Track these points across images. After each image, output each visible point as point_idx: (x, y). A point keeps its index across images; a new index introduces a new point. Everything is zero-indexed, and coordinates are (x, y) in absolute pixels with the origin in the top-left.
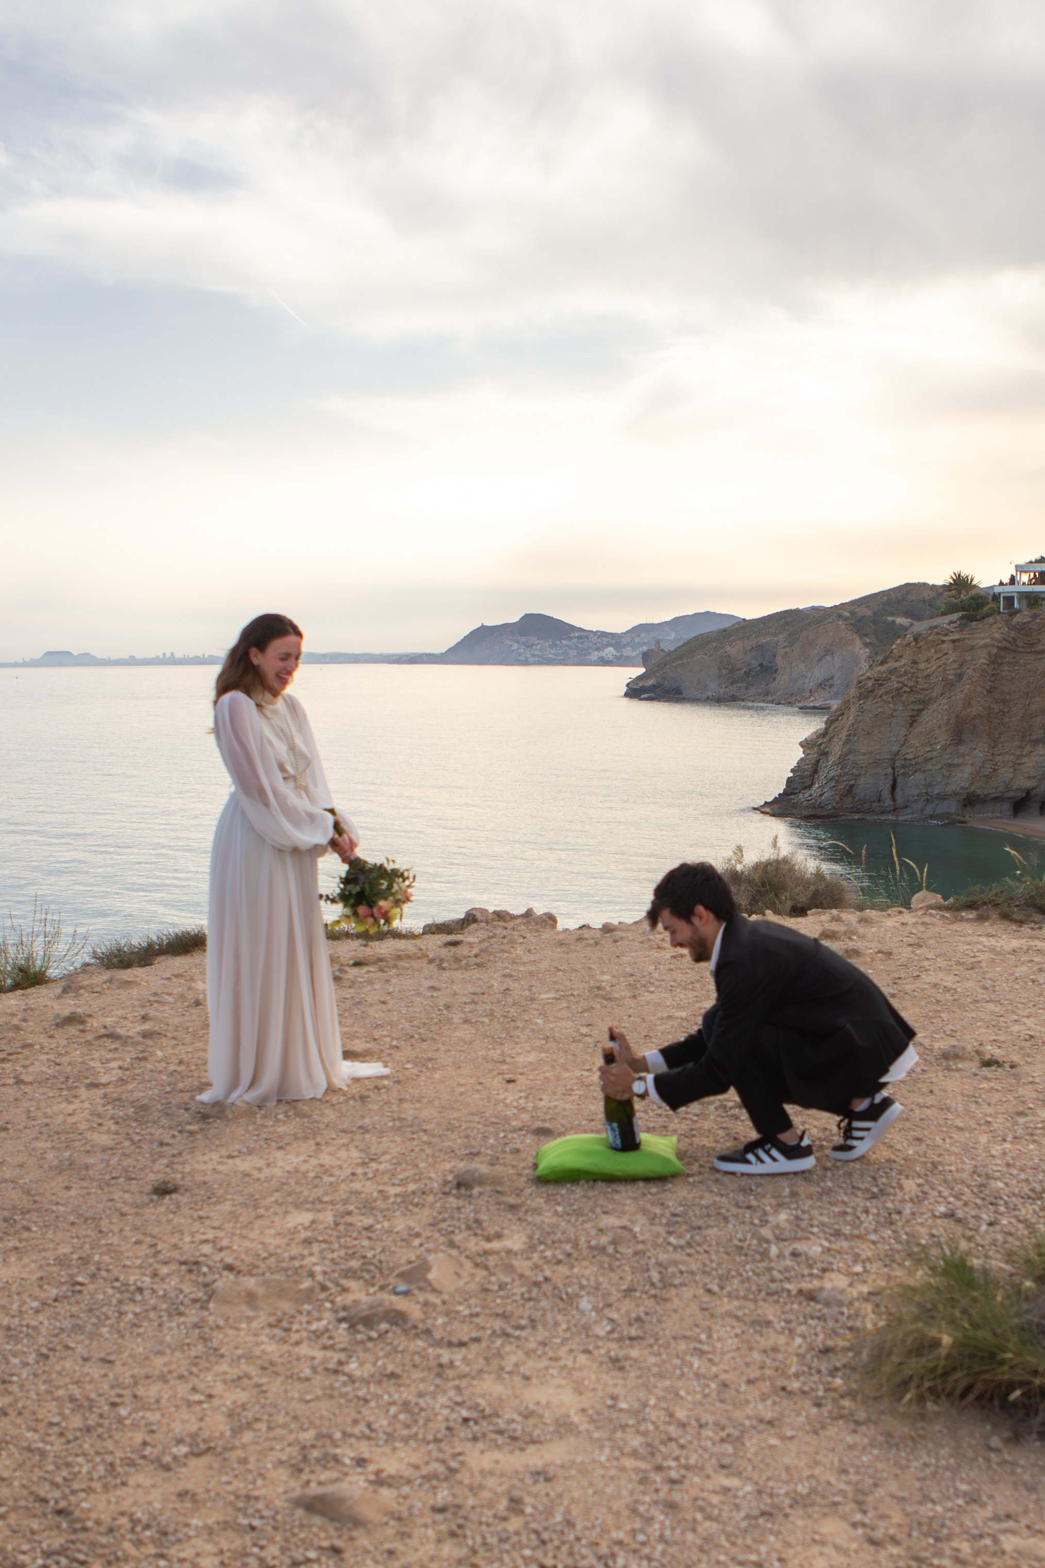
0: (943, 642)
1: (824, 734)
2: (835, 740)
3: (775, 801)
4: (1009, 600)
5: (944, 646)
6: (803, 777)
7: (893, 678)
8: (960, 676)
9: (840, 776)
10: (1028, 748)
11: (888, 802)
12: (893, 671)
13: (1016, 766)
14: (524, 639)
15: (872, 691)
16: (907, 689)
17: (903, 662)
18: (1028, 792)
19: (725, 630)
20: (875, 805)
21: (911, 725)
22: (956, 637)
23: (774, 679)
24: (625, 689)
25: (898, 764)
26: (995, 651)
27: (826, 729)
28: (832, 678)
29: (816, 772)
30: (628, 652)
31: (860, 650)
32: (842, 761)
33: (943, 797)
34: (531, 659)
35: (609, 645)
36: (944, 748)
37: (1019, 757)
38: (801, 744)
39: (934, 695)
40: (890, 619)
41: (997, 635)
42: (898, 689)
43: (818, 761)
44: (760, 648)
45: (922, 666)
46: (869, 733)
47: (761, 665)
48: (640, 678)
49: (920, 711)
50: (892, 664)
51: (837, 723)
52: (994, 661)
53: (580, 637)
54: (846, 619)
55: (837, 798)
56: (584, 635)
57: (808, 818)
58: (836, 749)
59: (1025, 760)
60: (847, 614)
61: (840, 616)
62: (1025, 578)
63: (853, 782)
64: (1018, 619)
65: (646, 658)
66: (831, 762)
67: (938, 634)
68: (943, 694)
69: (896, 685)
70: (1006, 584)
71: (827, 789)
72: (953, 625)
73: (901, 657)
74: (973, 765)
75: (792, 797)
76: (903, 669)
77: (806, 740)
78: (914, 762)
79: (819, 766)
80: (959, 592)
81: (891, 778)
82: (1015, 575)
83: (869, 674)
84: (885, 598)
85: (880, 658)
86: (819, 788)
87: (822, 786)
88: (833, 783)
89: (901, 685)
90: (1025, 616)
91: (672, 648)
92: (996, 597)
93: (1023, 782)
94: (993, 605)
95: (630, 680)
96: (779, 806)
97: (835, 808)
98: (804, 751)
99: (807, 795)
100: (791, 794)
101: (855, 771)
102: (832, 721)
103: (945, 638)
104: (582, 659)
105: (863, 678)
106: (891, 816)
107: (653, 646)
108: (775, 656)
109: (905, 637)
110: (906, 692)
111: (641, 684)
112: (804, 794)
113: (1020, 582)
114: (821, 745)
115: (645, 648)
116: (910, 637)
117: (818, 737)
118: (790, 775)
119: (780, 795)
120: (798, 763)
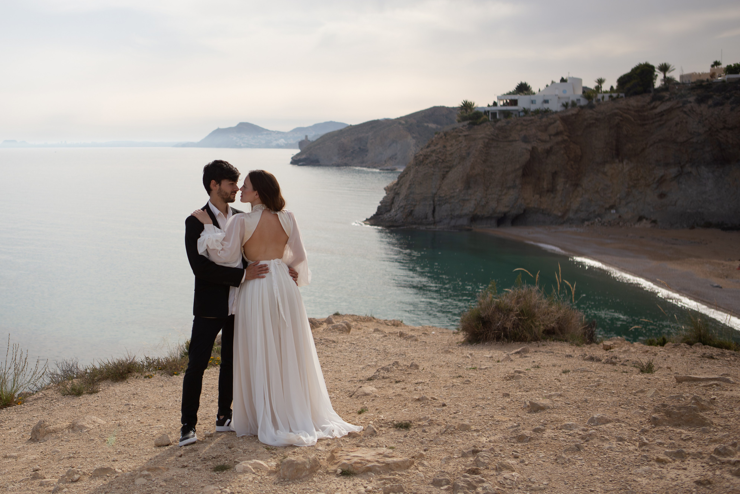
0: (460, 136)
1: (397, 184)
2: (403, 186)
3: (372, 218)
4: (494, 114)
5: (460, 138)
6: (386, 206)
7: (434, 155)
8: (468, 154)
9: (406, 205)
10: (505, 191)
11: (431, 219)
12: (433, 152)
13: (499, 201)
14: (239, 135)
15: (422, 162)
16: (441, 160)
17: (438, 146)
18: (505, 214)
19: (341, 130)
20: (424, 220)
21: (443, 179)
22: (466, 133)
23: (366, 155)
24: (290, 160)
25: (436, 199)
26: (487, 140)
27: (398, 182)
28: (396, 154)
29: (392, 203)
30: (290, 142)
31: (411, 140)
32: (407, 197)
33: (460, 217)
34: (242, 145)
35: (281, 137)
36: (460, 191)
37: (500, 196)
39: (455, 163)
40: (426, 124)
41: (488, 133)
42: (436, 161)
43: (394, 198)
44: (359, 140)
45: (448, 148)
46: (421, 184)
47: (360, 148)
48: (298, 155)
49: (447, 172)
50: (433, 148)
51: (404, 178)
52: (487, 146)
53: (267, 134)
54: (403, 125)
55: (404, 217)
56: (270, 133)
57: (388, 227)
58: (404, 191)
59: (503, 197)
60: (403, 122)
61: (400, 123)
62: (502, 103)
63: (413, 209)
64: (499, 124)
65: (300, 145)
66: (401, 198)
67: (457, 132)
68: (459, 163)
69: (435, 158)
70: (492, 106)
71: (398, 212)
72: (464, 127)
73: (437, 144)
74: (476, 200)
75: (381, 216)
76: (439, 150)
77: (387, 187)
78: (444, 198)
79: (395, 199)
80: (466, 110)
81: (432, 206)
82: (496, 101)
83: (421, 153)
84: (423, 114)
85: (427, 145)
86: (395, 211)
87: (396, 211)
88: (402, 209)
89: (437, 158)
90: (502, 122)
91: (314, 140)
92: (486, 113)
93: (502, 209)
94: (485, 117)
95: (293, 156)
96: (374, 220)
97: (403, 222)
98: (386, 193)
99: (388, 215)
100: (380, 214)
101: (414, 203)
102: (401, 177)
103: (460, 134)
104: (268, 146)
105: (417, 155)
106: (432, 227)
107: (304, 138)
108: (367, 143)
109: (439, 133)
110: (440, 162)
111: (298, 158)
112: (387, 214)
113: (499, 105)
114: (395, 189)
115: (300, 140)
116: (442, 134)
117: (394, 185)
118: (380, 205)
119: (374, 215)
120: (383, 199)
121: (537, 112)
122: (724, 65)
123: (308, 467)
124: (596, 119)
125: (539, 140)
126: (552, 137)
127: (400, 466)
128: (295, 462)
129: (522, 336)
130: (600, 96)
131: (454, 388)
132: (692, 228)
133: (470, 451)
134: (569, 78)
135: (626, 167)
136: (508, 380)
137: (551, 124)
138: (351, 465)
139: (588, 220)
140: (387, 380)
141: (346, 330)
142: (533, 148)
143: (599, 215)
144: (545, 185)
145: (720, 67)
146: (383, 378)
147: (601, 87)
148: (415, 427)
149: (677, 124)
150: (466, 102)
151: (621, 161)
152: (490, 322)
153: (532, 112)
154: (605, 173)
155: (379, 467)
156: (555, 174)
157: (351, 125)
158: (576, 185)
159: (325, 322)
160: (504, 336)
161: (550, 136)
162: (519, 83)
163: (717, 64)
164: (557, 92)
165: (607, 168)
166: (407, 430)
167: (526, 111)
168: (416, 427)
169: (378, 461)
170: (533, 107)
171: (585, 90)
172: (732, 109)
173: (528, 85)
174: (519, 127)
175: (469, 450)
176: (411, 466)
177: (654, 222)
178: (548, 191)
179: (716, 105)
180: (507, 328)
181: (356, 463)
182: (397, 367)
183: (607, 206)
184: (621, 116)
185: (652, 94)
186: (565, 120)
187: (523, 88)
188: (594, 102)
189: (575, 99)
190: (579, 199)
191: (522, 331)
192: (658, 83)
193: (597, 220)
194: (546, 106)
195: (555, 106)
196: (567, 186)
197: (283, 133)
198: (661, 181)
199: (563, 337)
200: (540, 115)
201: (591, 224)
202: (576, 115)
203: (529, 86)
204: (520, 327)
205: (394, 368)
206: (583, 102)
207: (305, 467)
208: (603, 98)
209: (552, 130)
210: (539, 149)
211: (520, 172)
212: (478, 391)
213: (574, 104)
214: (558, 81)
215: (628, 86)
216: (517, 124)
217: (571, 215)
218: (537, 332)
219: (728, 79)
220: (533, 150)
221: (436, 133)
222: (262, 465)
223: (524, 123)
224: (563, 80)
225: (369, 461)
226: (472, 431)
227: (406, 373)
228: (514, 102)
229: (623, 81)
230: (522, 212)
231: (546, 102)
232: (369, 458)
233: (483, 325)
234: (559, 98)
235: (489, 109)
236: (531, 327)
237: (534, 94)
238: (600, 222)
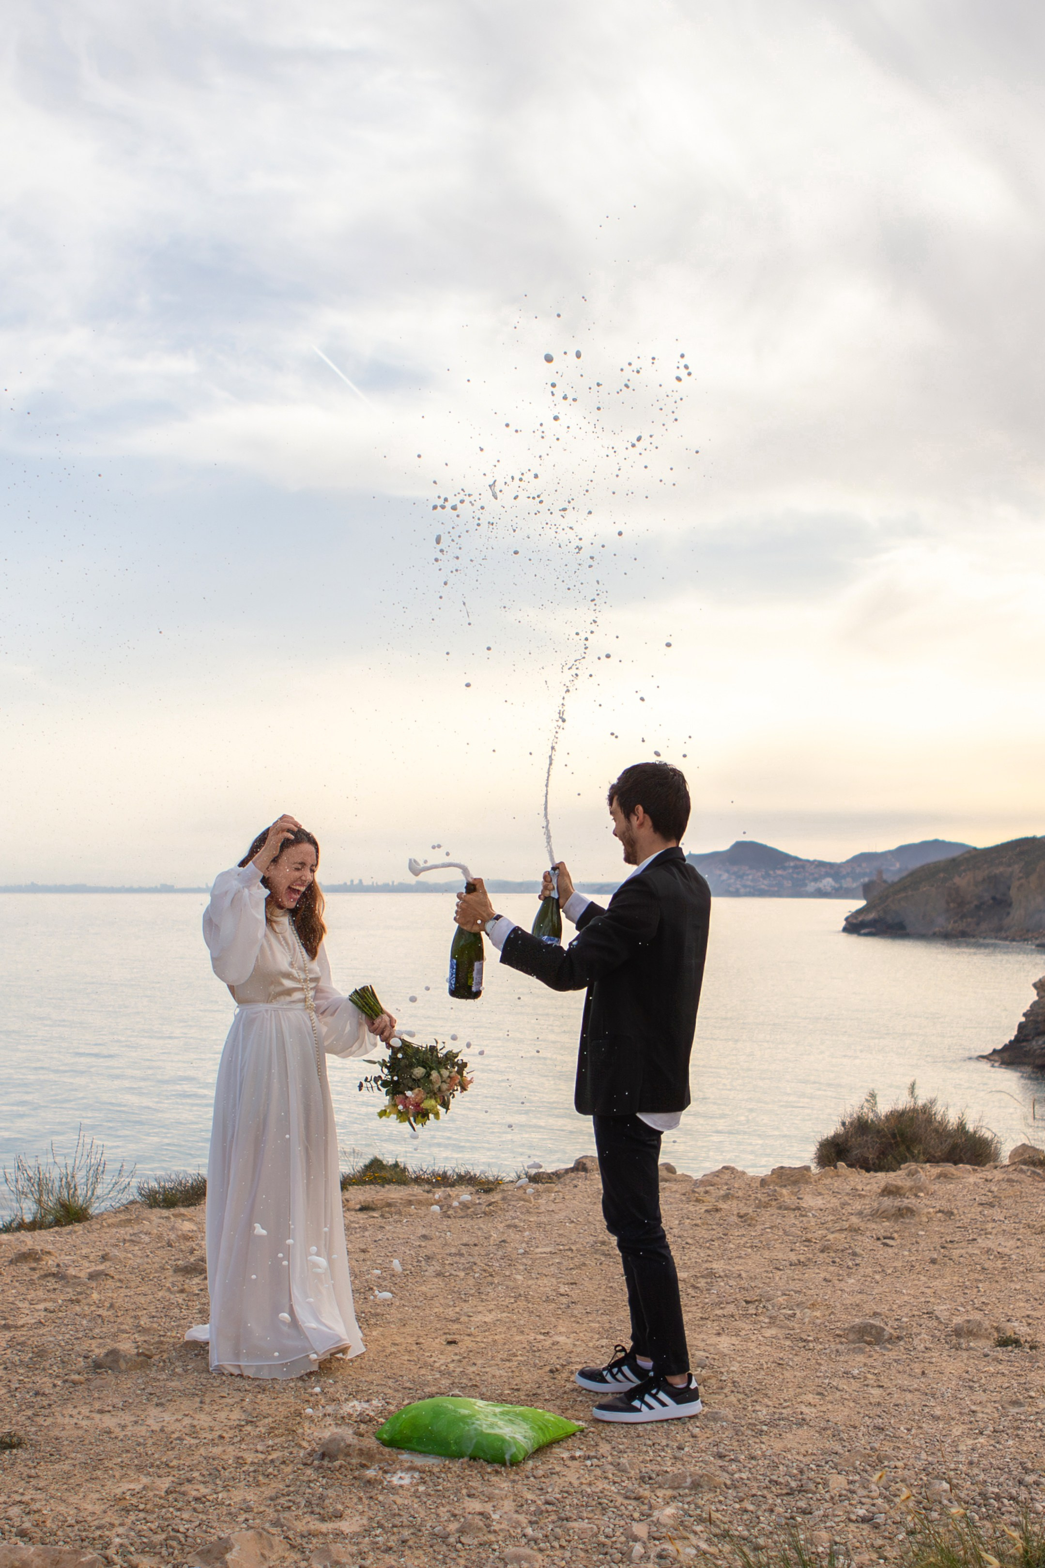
3: (1006, 1048)
6: (1036, 1022)
14: (735, 869)
19: (953, 860)
23: (1008, 914)
24: (843, 923)
30: (848, 883)
34: (742, 891)
35: (827, 875)
38: (1035, 985)
44: (993, 880)
47: (994, 898)
48: (859, 912)
53: (795, 867)
56: (800, 865)
65: (867, 890)
75: (1024, 1044)
77: (1040, 981)
91: (896, 879)
95: (849, 914)
96: (1008, 1056)
98: (1038, 994)
99: (1040, 1042)
100: (1023, 1041)
104: (798, 892)
107: (875, 877)
108: (1009, 888)
111: (861, 918)
112: (1037, 1041)
115: (866, 879)
118: (1023, 1019)
119: (1011, 1042)
120: (1031, 1007)
157: (977, 849)
197: (831, 865)
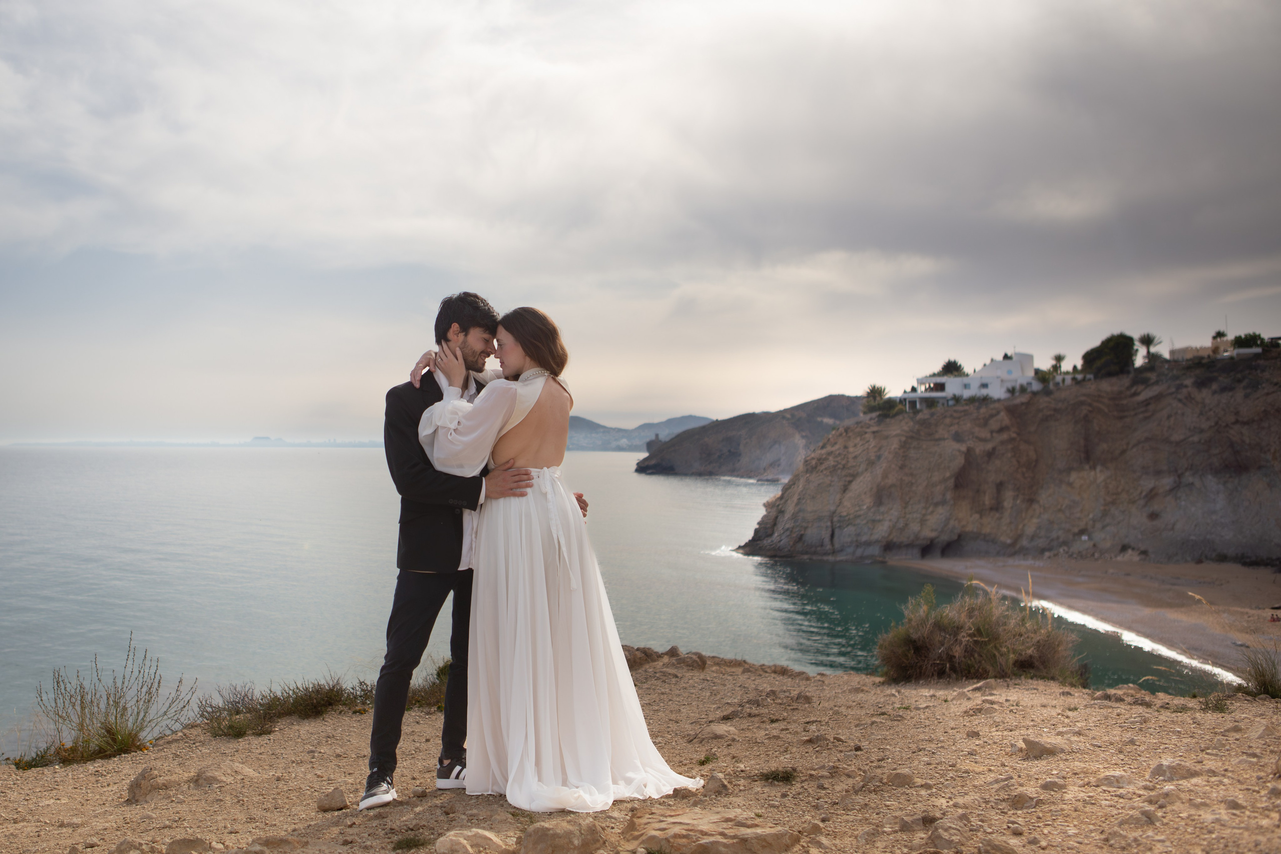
0: (866, 433)
1: (781, 498)
2: (789, 502)
3: (746, 545)
4: (913, 403)
5: (867, 436)
6: (765, 528)
7: (831, 458)
8: (879, 457)
9: (793, 528)
10: (931, 509)
11: (828, 547)
12: (830, 454)
13: (923, 522)
16: (840, 466)
17: (837, 447)
18: (932, 540)
19: (703, 427)
20: (819, 549)
21: (844, 491)
22: (875, 429)
23: (739, 461)
24: (635, 467)
25: (835, 519)
26: (903, 439)
27: (783, 495)
28: (779, 460)
29: (775, 524)
30: (635, 442)
31: (799, 440)
32: (794, 517)
33: (868, 544)
35: (623, 437)
36: (869, 508)
37: (924, 515)
38: (765, 505)
39: (860, 470)
40: (819, 419)
41: (906, 428)
42: (834, 466)
43: (777, 517)
44: (728, 440)
45: (851, 450)
46: (813, 498)
47: (729, 451)
48: (645, 460)
49: (850, 482)
50: (829, 448)
51: (790, 491)
52: (904, 446)
53: (605, 432)
54: (788, 419)
55: (791, 543)
56: (607, 430)
57: (771, 557)
58: (790, 509)
59: (928, 517)
60: (788, 416)
61: (784, 417)
62: (923, 388)
63: (802, 532)
64: (920, 416)
65: (649, 446)
66: (787, 518)
67: (862, 427)
68: (866, 470)
69: (832, 463)
70: (909, 392)
71: (783, 537)
72: (873, 421)
73: (835, 443)
74: (890, 520)
75: (758, 542)
76: (838, 452)
77: (768, 502)
78: (847, 518)
79: (778, 520)
80: (875, 398)
81: (830, 529)
82: (915, 385)
83: (813, 455)
84: (816, 405)
85: (821, 444)
86: (778, 536)
87: (780, 535)
88: (788, 533)
89: (836, 463)
90: (925, 414)
91: (667, 439)
92: (902, 401)
93: (928, 533)
94: (900, 407)
95: (638, 461)
96: (750, 548)
97: (789, 551)
98: (766, 510)
99: (769, 541)
100: (758, 540)
101: (804, 524)
102: (786, 489)
103: (868, 430)
104: (605, 447)
105: (808, 458)
106: (831, 558)
107: (653, 438)
108: (739, 445)
109: (838, 429)
110: (839, 468)
111: (646, 463)
112: (767, 540)
113: (919, 391)
114: (778, 506)
115: (648, 440)
116: (841, 430)
117: (776, 500)
118: (757, 526)
119: (750, 541)
120: (762, 518)
121: (972, 400)
122: (1231, 337)
123: (576, 842)
124: (1055, 410)
125: (977, 438)
126: (995, 435)
127: (770, 844)
128: (551, 832)
129: (980, 670)
130: (1059, 378)
131: (874, 726)
132: (1200, 561)
133: (918, 820)
134: (1016, 354)
135: (1100, 475)
136: (972, 716)
137: (992, 416)
138: (667, 840)
139: (1050, 550)
140: (756, 719)
141: (699, 665)
142: (969, 450)
143: (1065, 543)
144: (987, 500)
145: (1225, 339)
146: (750, 715)
147: (1060, 367)
148: (804, 778)
149: (1169, 417)
150: (874, 387)
151: (1093, 468)
152: (926, 647)
153: (965, 400)
154: (1070, 485)
155: (725, 845)
156: (1000, 486)
157: (717, 420)
158: (1031, 501)
159: (666, 653)
160: (951, 669)
161: (992, 432)
162: (947, 361)
163: (1220, 335)
164: (999, 373)
165: (1074, 476)
166: (787, 784)
167: (957, 399)
168: (805, 780)
169: (722, 834)
170: (967, 394)
171: (1037, 371)
172: (1246, 396)
173: (959, 364)
174: (948, 421)
175: (915, 817)
176: (793, 845)
177: (1144, 553)
178: (991, 509)
179: (1223, 390)
180: (955, 657)
181: (676, 836)
182: (774, 700)
183: (1076, 530)
184: (1090, 405)
185: (1132, 375)
186: (1012, 410)
187: (952, 368)
188: (1051, 386)
189: (1024, 382)
190: (1035, 520)
191: (980, 662)
192: (1139, 360)
193: (1061, 550)
194: (984, 392)
195: (997, 392)
196: (1018, 502)
197: (626, 430)
198: (1151, 495)
199: (1047, 673)
200: (977, 404)
201: (1055, 555)
202: (1028, 404)
203: (960, 366)
204: (976, 655)
205: (769, 700)
206: (1036, 386)
207: (571, 842)
208: (1064, 380)
209: (994, 424)
210: (977, 451)
211: (951, 483)
212: (919, 730)
213: (1023, 389)
214: (1000, 357)
215: (1098, 363)
216: (945, 417)
217: (1024, 542)
218: (1003, 664)
219: (1238, 355)
220: (969, 452)
221: (833, 429)
222: (490, 839)
223: (955, 415)
224: (1006, 357)
225: (704, 834)
226: (917, 787)
227: (789, 708)
228: (940, 387)
229: (1090, 357)
230: (956, 537)
231: (984, 386)
232: (705, 828)
233: (914, 653)
234: (1002, 381)
235: (906, 396)
236: (994, 656)
237: (967, 375)
238: (1067, 553)
